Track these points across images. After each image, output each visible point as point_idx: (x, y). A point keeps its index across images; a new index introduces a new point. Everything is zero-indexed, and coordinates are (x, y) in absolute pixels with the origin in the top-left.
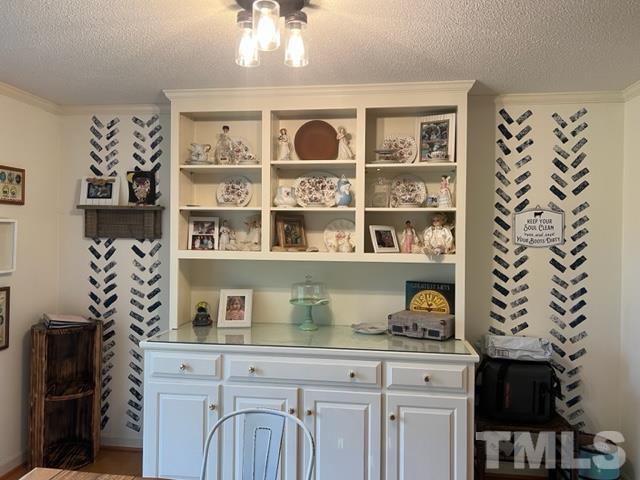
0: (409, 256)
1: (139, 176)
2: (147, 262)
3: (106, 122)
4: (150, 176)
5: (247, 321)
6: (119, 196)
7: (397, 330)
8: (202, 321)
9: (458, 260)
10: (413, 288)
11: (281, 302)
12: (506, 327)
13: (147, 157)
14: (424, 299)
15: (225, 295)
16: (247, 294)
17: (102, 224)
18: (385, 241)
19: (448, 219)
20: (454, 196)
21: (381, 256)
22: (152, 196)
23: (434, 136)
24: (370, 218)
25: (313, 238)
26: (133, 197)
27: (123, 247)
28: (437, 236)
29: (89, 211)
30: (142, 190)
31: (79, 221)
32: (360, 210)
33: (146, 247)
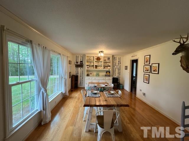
0: (107, 69)
1: (81, 61)
2: (82, 70)
3: (77, 56)
4: (82, 61)
5: (92, 75)
6: (79, 63)
7: (106, 76)
8: (88, 75)
9: (111, 70)
10: (107, 72)
11: (95, 73)
12: (114, 75)
13: (82, 60)
14: (108, 73)
15: (90, 73)
16: (92, 73)
17: (77, 66)
18: (105, 68)
19: (110, 66)
20: (111, 64)
21: (104, 69)
22: (82, 63)
23: (109, 59)
24: (104, 66)
25: (98, 68)
26: (80, 63)
27: (79, 68)
28: (109, 67)
29: (76, 65)
30: (81, 63)
31: (75, 66)
32: (103, 65)
33: (81, 68)
